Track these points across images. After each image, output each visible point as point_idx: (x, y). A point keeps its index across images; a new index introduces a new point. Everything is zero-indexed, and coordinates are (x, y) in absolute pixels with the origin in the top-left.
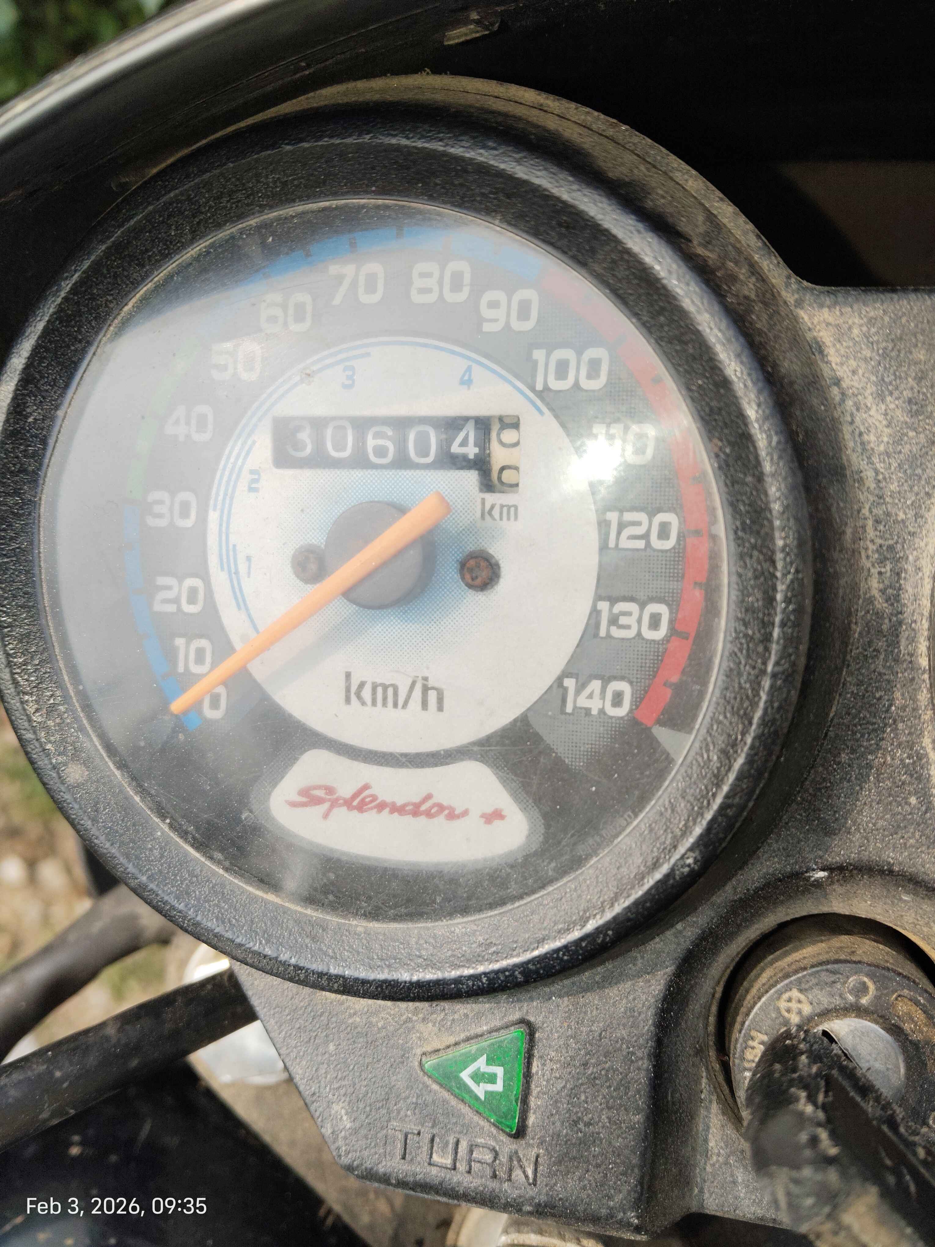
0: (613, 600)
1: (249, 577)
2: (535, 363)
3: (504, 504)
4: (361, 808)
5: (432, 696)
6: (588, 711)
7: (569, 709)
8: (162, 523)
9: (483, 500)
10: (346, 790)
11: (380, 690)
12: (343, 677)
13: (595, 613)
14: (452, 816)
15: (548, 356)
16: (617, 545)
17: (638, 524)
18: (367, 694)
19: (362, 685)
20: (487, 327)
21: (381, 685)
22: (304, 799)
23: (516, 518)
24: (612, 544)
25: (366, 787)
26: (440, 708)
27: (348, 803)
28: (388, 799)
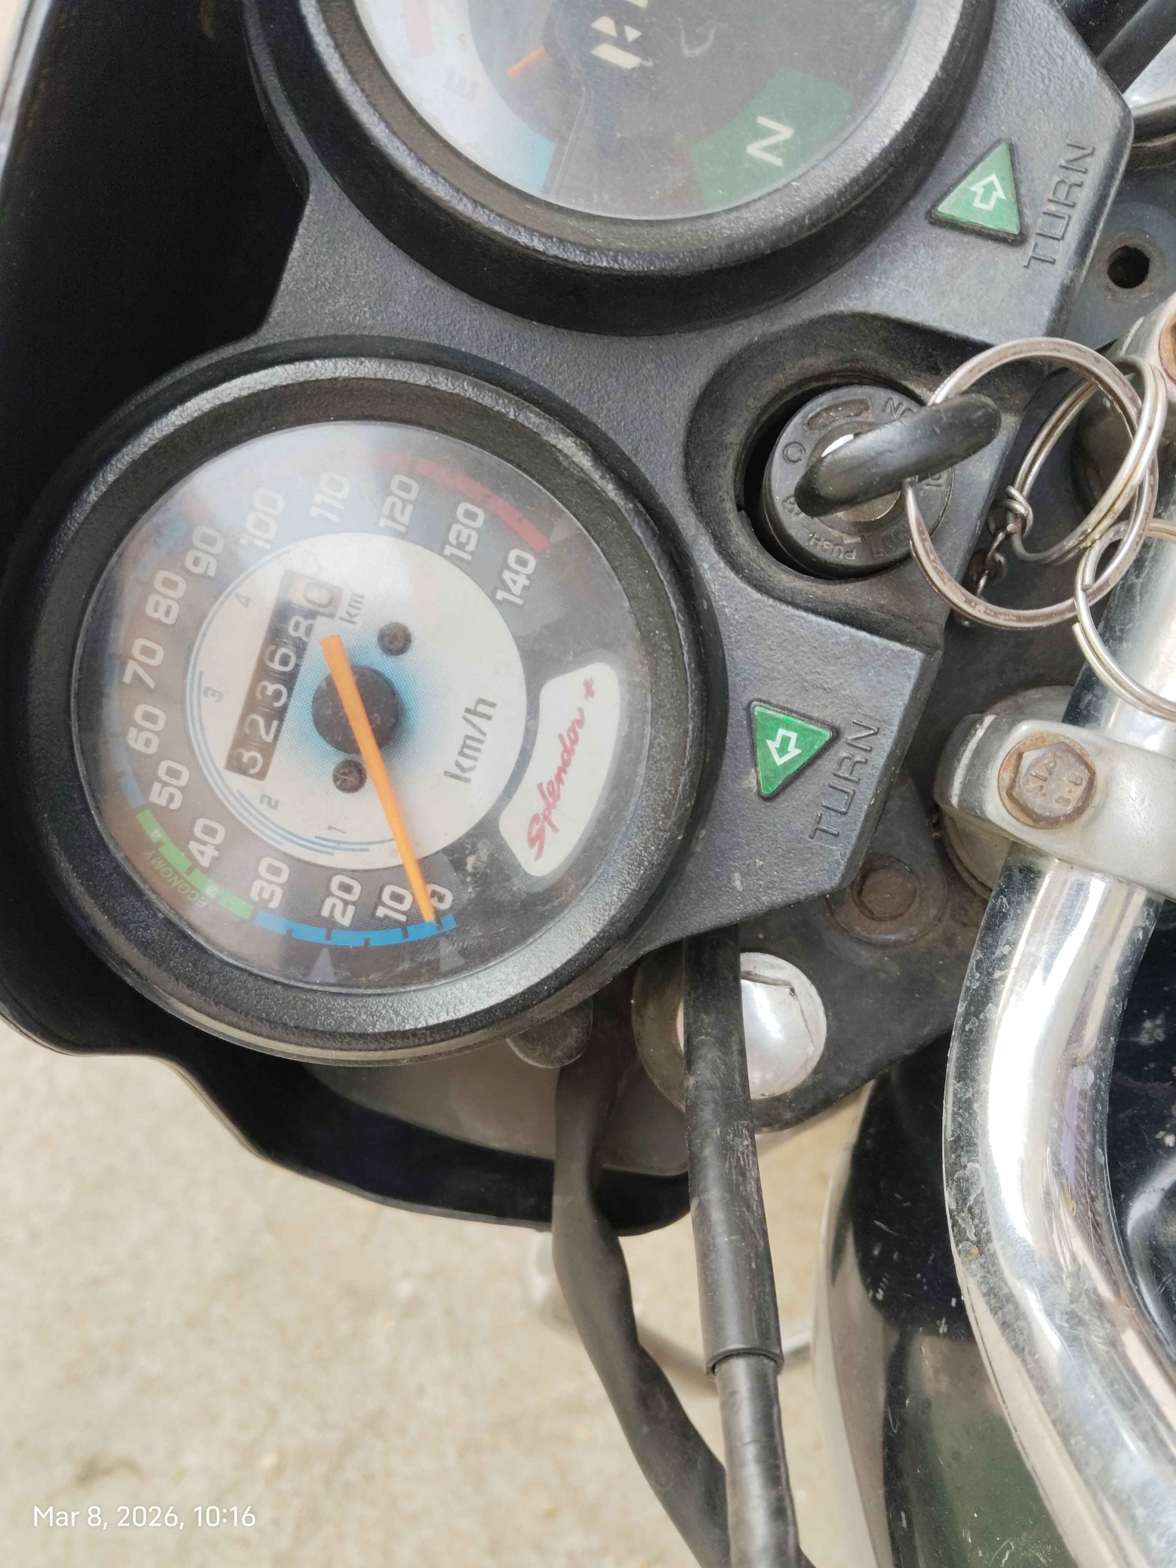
0: (446, 542)
1: (344, 832)
3: (348, 603)
4: (556, 797)
5: (482, 708)
6: (525, 587)
7: (520, 602)
8: (279, 893)
9: (342, 619)
10: (539, 806)
11: (466, 751)
12: (447, 778)
13: (451, 558)
14: (580, 723)
16: (404, 525)
17: (393, 505)
18: (466, 763)
19: (458, 765)
20: (211, 572)
21: (462, 748)
22: (538, 844)
23: (362, 597)
24: (403, 529)
25: (540, 786)
26: (492, 705)
27: (550, 807)
28: (555, 772)
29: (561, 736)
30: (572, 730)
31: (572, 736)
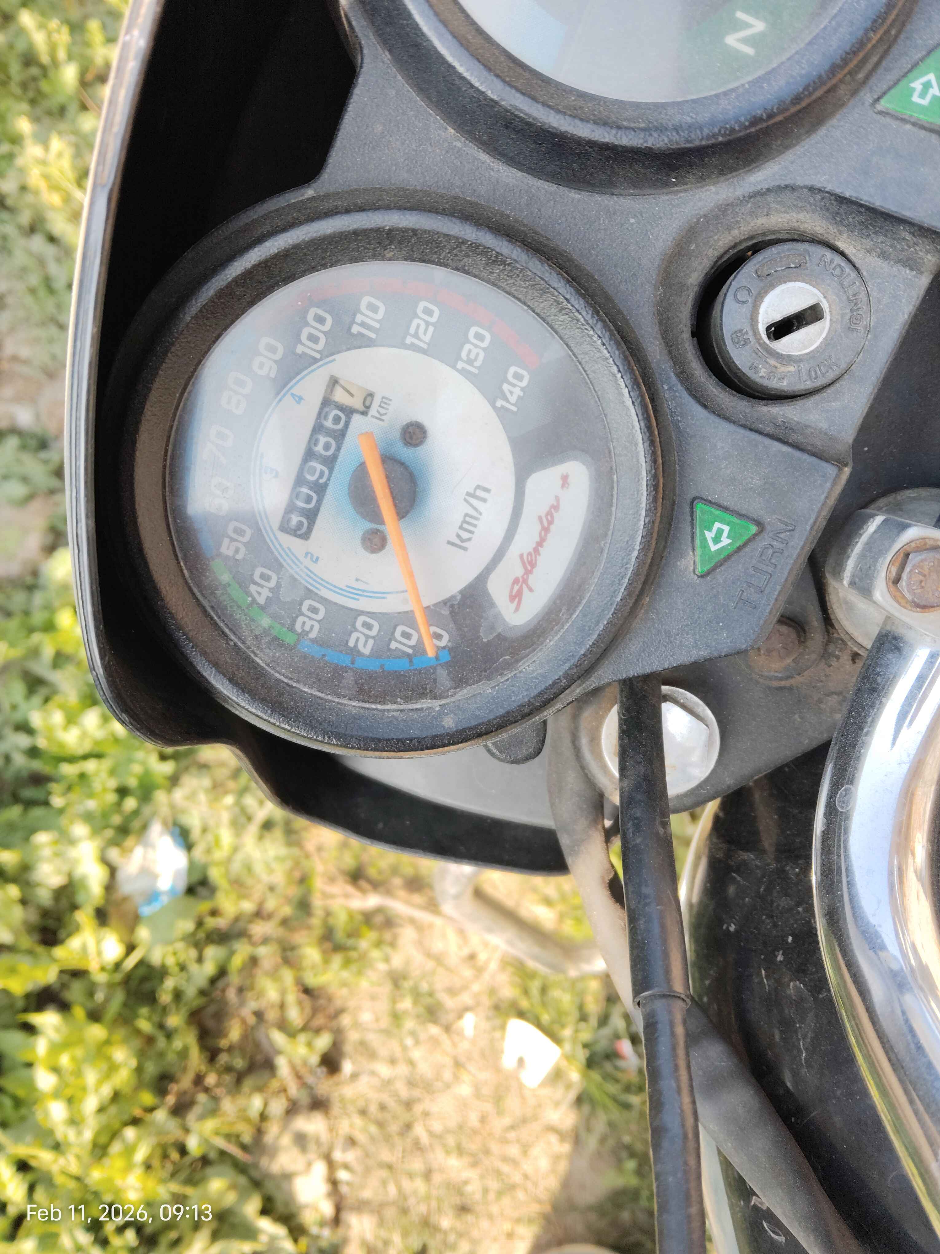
0: (459, 358)
1: (368, 583)
2: (304, 354)
3: (379, 404)
4: (533, 564)
5: (479, 493)
6: (519, 397)
7: (514, 409)
8: (317, 627)
9: (373, 416)
10: (519, 572)
11: (465, 526)
12: (450, 546)
13: (463, 372)
14: (556, 507)
15: (303, 344)
16: (427, 344)
17: (418, 326)
18: (465, 535)
19: (458, 536)
20: (273, 375)
21: (462, 524)
22: (517, 600)
23: (390, 400)
24: (425, 346)
25: (521, 556)
26: (487, 490)
27: (528, 572)
28: (534, 545)
29: (540, 518)
30: (549, 513)
31: (549, 517)
